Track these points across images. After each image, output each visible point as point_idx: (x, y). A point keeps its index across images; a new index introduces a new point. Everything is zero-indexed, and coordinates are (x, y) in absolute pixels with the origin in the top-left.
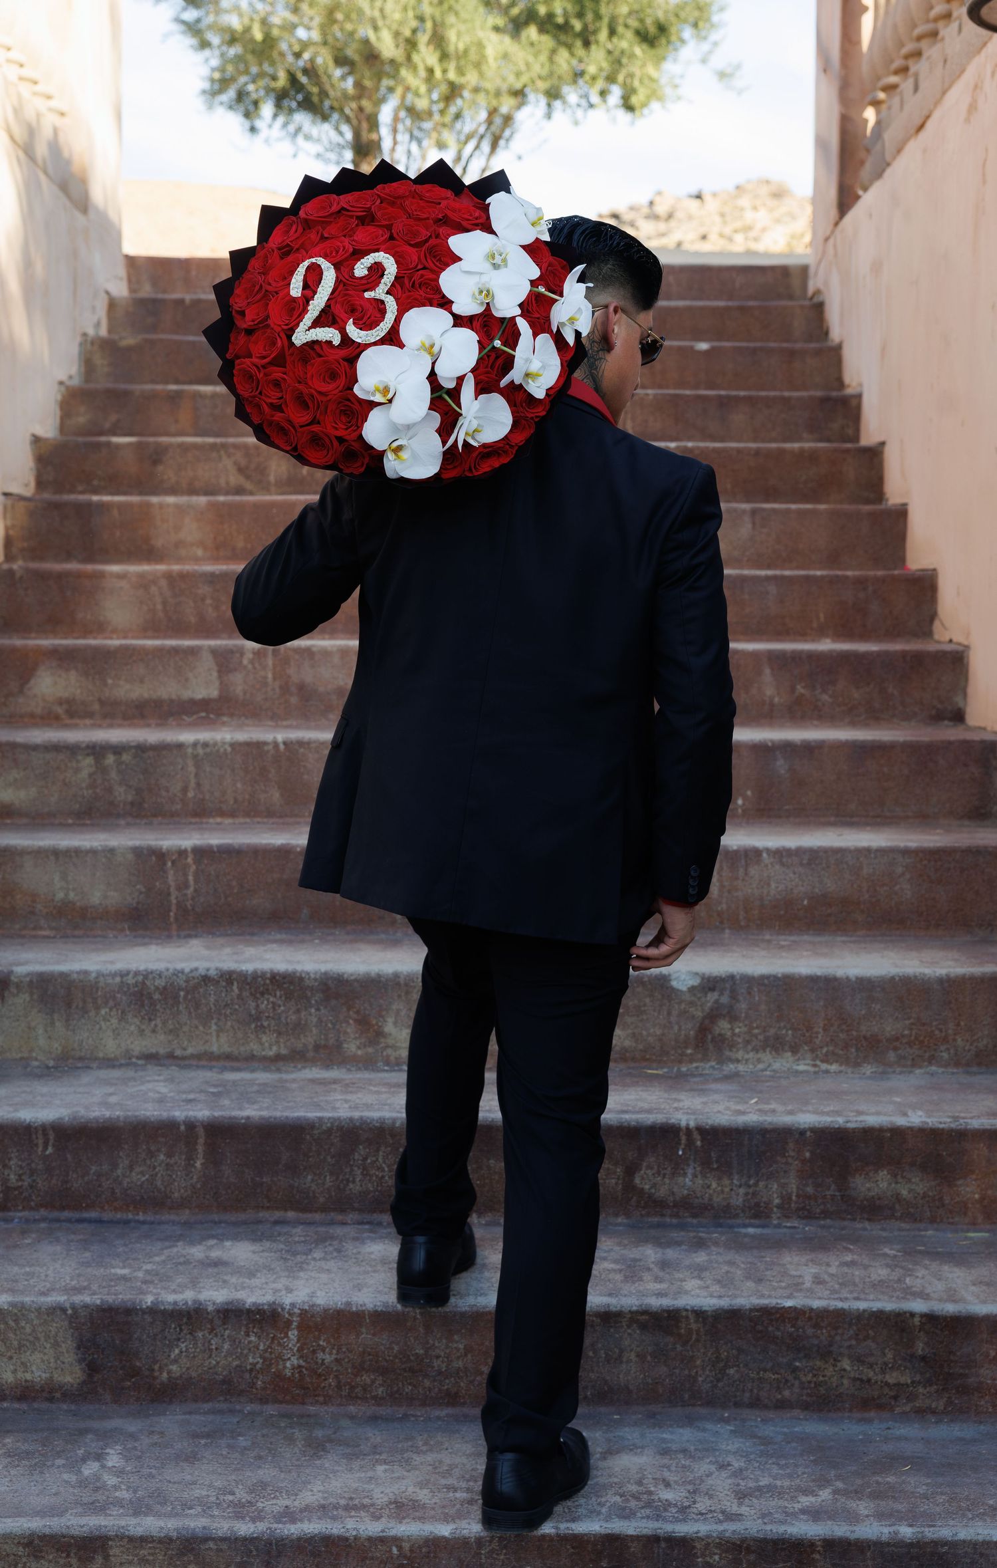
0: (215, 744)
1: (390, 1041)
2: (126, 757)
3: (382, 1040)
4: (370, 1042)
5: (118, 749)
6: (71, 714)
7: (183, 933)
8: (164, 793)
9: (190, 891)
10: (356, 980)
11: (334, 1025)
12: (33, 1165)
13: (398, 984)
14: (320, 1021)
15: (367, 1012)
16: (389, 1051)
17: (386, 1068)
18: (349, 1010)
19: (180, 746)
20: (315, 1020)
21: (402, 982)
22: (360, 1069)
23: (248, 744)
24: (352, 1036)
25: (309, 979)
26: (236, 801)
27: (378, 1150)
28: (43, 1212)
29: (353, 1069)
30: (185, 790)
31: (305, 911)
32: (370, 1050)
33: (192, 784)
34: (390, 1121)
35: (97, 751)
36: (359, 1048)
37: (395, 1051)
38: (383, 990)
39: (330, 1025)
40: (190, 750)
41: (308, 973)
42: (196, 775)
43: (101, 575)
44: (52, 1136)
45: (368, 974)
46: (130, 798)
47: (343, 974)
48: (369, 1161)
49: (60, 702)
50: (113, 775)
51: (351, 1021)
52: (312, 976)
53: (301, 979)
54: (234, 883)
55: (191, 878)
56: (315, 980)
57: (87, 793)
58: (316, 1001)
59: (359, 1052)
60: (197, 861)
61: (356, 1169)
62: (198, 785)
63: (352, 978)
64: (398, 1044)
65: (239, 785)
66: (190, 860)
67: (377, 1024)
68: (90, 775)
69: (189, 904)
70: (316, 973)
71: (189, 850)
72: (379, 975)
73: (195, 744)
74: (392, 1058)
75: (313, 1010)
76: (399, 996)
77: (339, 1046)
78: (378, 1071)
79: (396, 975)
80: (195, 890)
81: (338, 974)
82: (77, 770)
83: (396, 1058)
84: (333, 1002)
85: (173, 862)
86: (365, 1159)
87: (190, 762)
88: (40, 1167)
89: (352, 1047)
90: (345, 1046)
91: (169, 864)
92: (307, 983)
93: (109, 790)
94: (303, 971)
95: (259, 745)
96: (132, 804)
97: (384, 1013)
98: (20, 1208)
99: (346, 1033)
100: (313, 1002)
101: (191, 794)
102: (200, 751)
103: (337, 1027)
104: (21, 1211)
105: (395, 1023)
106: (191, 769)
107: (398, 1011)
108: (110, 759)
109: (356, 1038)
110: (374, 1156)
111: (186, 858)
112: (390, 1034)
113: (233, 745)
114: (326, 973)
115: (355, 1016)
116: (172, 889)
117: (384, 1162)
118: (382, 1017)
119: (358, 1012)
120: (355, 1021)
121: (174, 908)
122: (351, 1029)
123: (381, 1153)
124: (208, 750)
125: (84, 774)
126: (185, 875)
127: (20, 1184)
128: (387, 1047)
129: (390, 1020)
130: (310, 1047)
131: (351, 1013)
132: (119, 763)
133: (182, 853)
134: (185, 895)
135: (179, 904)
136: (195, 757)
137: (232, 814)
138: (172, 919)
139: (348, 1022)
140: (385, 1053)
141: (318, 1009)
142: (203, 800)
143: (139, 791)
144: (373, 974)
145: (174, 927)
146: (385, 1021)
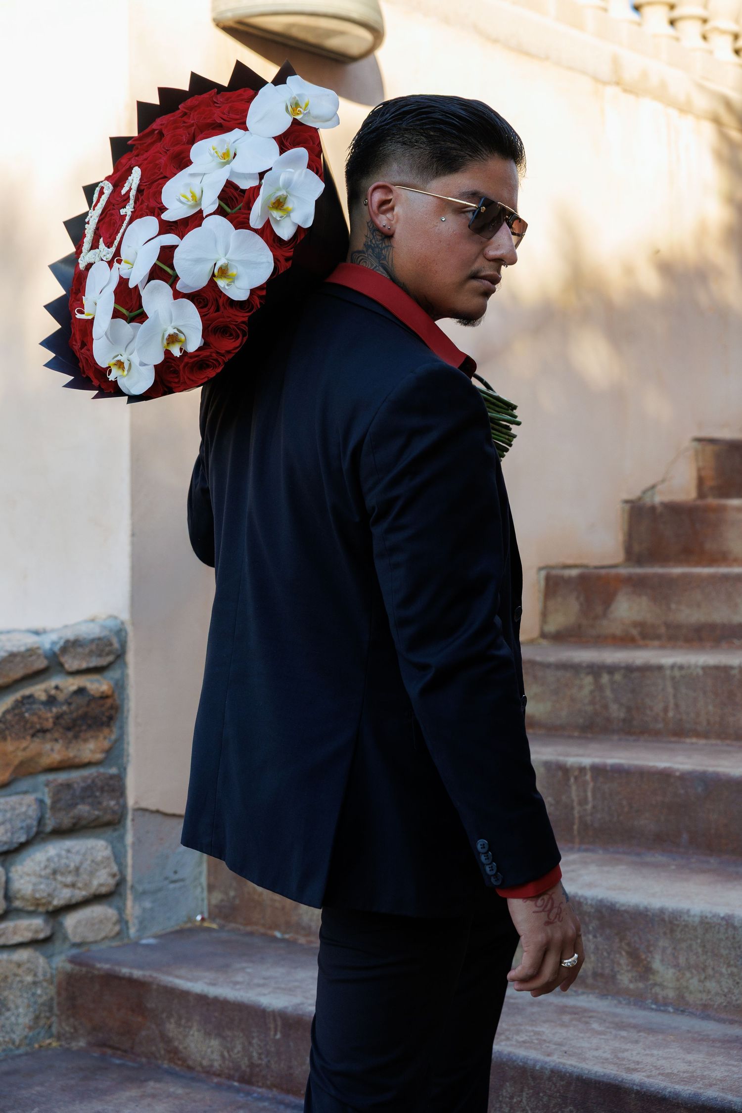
0: (689, 667)
1: (659, 980)
2: (618, 677)
3: (651, 977)
4: (640, 977)
5: (611, 669)
6: (645, 636)
7: (584, 847)
8: (648, 712)
9: (589, 807)
10: (626, 911)
11: (609, 953)
12: (268, 1047)
13: (663, 920)
14: (597, 948)
15: (637, 946)
16: (657, 989)
17: (654, 1006)
18: (621, 940)
19: (660, 668)
20: (592, 947)
21: (667, 919)
22: (629, 1004)
23: (717, 668)
24: (625, 967)
25: (586, 904)
26: (709, 723)
27: (522, 1091)
28: (275, 1092)
29: (624, 1002)
30: (666, 710)
31: (685, 836)
32: (641, 985)
33: (671, 705)
34: (532, 1062)
35: (595, 670)
36: (631, 981)
37: (663, 990)
38: (650, 925)
39: (605, 954)
40: (668, 672)
41: (586, 899)
42: (675, 696)
43: (723, 509)
44: (279, 1023)
45: (637, 906)
46: (622, 715)
47: (616, 903)
48: (515, 1100)
49: (636, 624)
50: (608, 693)
51: (624, 953)
52: (589, 902)
53: (580, 904)
54: (625, 802)
55: (589, 794)
56: (591, 905)
57: (589, 709)
58: (593, 928)
59: (632, 986)
60: (594, 778)
61: (504, 1106)
62: (677, 706)
63: (623, 908)
64: (665, 984)
65: (711, 708)
66: (588, 777)
67: (645, 959)
68: (592, 692)
69: (588, 819)
70: (592, 899)
71: (588, 767)
72: (646, 909)
73: (672, 667)
74: (660, 997)
75: (591, 937)
76: (665, 933)
77: (614, 977)
78: (645, 1009)
79: (662, 911)
80: (594, 807)
81: (611, 904)
82: (581, 687)
83: (664, 998)
84: (608, 931)
85: (576, 778)
86: (512, 1098)
87: (669, 684)
88: (273, 1049)
89: (625, 979)
90: (619, 977)
91: (572, 780)
92: (585, 908)
93: (606, 707)
94: (582, 896)
95: (726, 669)
96: (624, 720)
97: (652, 949)
98: (260, 1084)
99: (619, 964)
100: (591, 928)
101: (671, 714)
102: (677, 673)
103: (612, 956)
104: (260, 1087)
105: (662, 961)
106: (670, 690)
107: (664, 949)
108: (605, 679)
109: (628, 971)
110: (519, 1096)
111: (585, 775)
112: (658, 972)
113: (705, 668)
114: (601, 901)
115: (626, 948)
116: (575, 804)
117: (528, 1104)
118: (651, 952)
119: (629, 944)
120: (628, 953)
121: (577, 821)
122: (623, 960)
123: (524, 1094)
124: (683, 672)
125: (586, 691)
126: (585, 791)
127: (260, 1062)
128: (655, 984)
129: (658, 957)
130: (590, 973)
131: (623, 944)
132: (612, 682)
133: (582, 769)
134: (585, 810)
135: (580, 817)
136: (673, 678)
137: (706, 735)
138: (576, 832)
139: (620, 953)
140: (653, 991)
141: (595, 937)
142: (681, 720)
143: (629, 709)
144: (641, 907)
145: (577, 840)
146: (653, 957)
